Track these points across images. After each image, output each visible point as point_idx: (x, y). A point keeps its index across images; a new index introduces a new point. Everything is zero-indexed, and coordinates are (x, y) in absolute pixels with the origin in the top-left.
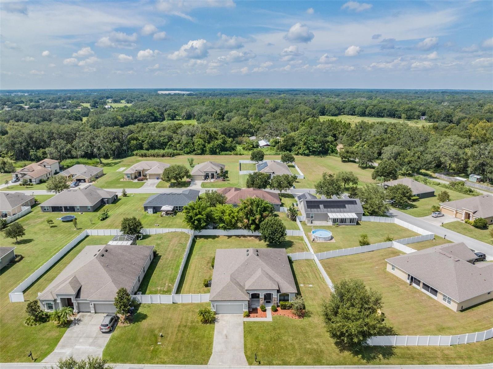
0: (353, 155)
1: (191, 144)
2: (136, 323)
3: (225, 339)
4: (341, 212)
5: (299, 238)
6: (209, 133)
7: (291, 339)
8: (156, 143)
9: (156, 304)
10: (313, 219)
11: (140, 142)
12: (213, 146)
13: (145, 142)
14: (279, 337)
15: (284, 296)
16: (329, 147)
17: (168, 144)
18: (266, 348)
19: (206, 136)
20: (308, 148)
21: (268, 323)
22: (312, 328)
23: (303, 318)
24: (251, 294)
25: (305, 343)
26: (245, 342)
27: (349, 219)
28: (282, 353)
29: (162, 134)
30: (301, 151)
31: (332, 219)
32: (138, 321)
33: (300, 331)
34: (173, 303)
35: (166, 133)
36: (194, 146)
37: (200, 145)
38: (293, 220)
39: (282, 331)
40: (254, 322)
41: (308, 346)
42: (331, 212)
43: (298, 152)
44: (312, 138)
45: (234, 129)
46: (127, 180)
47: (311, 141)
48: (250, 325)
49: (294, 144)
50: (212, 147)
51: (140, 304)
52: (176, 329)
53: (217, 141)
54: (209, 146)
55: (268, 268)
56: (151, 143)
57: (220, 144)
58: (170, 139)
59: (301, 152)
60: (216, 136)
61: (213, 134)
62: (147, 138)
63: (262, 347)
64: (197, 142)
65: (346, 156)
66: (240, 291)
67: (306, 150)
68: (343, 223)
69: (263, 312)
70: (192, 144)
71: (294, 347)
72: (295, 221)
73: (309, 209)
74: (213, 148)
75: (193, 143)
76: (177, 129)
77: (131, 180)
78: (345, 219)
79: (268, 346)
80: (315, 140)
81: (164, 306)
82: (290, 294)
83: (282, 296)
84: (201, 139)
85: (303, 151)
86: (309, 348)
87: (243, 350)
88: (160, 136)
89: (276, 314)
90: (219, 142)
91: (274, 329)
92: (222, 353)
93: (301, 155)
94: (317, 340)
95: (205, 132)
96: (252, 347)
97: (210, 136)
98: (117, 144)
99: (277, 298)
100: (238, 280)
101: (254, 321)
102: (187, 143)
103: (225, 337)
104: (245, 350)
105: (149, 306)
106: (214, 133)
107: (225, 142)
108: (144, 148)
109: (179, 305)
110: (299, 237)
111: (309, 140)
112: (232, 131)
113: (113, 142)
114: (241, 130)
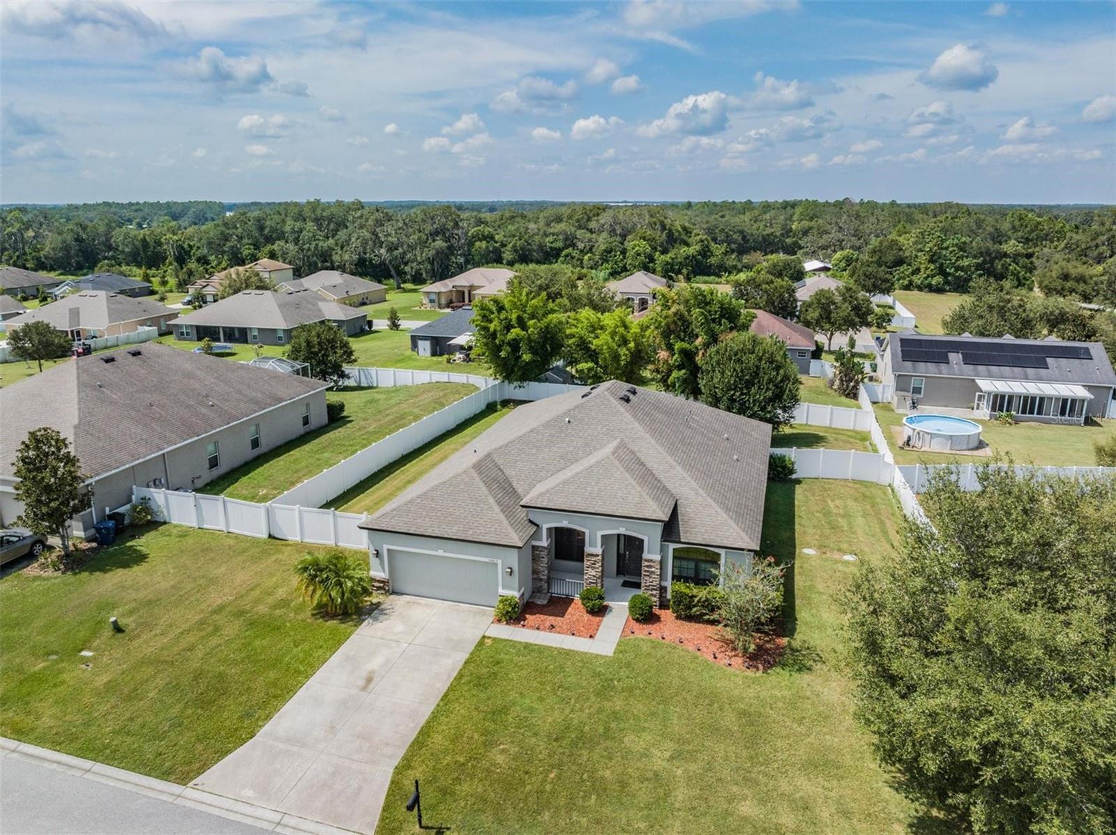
0: (1082, 284)
1: (618, 253)
2: (85, 575)
3: (354, 691)
4: (1026, 378)
5: (854, 434)
6: (667, 227)
7: (667, 755)
8: (535, 251)
9: (211, 532)
10: (922, 396)
11: (497, 245)
12: (673, 259)
13: (510, 246)
14: (607, 729)
15: (697, 562)
16: (1007, 269)
17: (563, 253)
18: (516, 770)
19: (659, 233)
20: (942, 271)
21: (585, 660)
22: (801, 721)
23: (765, 671)
24: (545, 527)
25: (735, 789)
26: (434, 717)
27: (1057, 399)
28: (583, 811)
29: (552, 230)
30: (917, 279)
31: (989, 394)
32: (92, 570)
33: (730, 720)
34: (270, 536)
35: (562, 226)
36: (624, 258)
37: (639, 255)
38: (847, 396)
39: (639, 707)
40: (527, 646)
41: (747, 808)
42: (990, 376)
43: (911, 283)
44: (956, 241)
45: (741, 232)
46: (428, 309)
47: (951, 249)
48: (502, 656)
49: (900, 262)
50: (670, 260)
51: (165, 523)
52: (197, 618)
53: (686, 248)
54: (661, 259)
55: (653, 442)
56: (522, 249)
57: (693, 256)
58: (570, 242)
59: (919, 282)
60: (685, 237)
61: (678, 231)
62: (514, 236)
63: (500, 759)
64: (633, 249)
65: (1059, 288)
66: (497, 509)
67: (933, 276)
68: (1031, 412)
69: (587, 617)
70: (622, 253)
71: (667, 795)
72: (855, 397)
73: (909, 364)
74: (672, 265)
75: (624, 252)
76: (589, 219)
77: (437, 309)
78: (1042, 399)
79: (530, 761)
80: (962, 247)
81: (232, 542)
82: (722, 552)
83: (688, 559)
84: (645, 240)
85: (926, 278)
86: (745, 819)
87: (401, 752)
88: (546, 235)
89: (642, 632)
90: (692, 250)
91: (605, 691)
92: (295, 749)
93: (920, 288)
94: (807, 786)
95: (658, 226)
96: (446, 752)
97: (670, 235)
98: (440, 243)
99: (662, 563)
100: (510, 472)
101: (532, 641)
102: (609, 251)
103: (361, 683)
104: (405, 758)
105: (184, 534)
106: (680, 229)
107: (706, 252)
108: (504, 262)
109: (289, 545)
110: (853, 431)
111: (947, 248)
112: (735, 236)
113: (430, 241)
114: (760, 239)
